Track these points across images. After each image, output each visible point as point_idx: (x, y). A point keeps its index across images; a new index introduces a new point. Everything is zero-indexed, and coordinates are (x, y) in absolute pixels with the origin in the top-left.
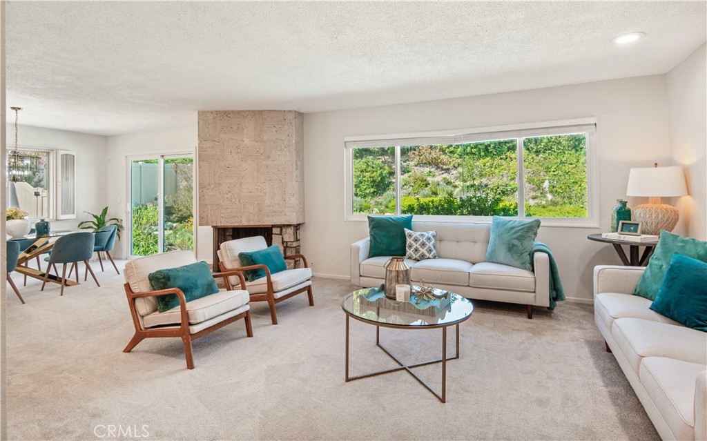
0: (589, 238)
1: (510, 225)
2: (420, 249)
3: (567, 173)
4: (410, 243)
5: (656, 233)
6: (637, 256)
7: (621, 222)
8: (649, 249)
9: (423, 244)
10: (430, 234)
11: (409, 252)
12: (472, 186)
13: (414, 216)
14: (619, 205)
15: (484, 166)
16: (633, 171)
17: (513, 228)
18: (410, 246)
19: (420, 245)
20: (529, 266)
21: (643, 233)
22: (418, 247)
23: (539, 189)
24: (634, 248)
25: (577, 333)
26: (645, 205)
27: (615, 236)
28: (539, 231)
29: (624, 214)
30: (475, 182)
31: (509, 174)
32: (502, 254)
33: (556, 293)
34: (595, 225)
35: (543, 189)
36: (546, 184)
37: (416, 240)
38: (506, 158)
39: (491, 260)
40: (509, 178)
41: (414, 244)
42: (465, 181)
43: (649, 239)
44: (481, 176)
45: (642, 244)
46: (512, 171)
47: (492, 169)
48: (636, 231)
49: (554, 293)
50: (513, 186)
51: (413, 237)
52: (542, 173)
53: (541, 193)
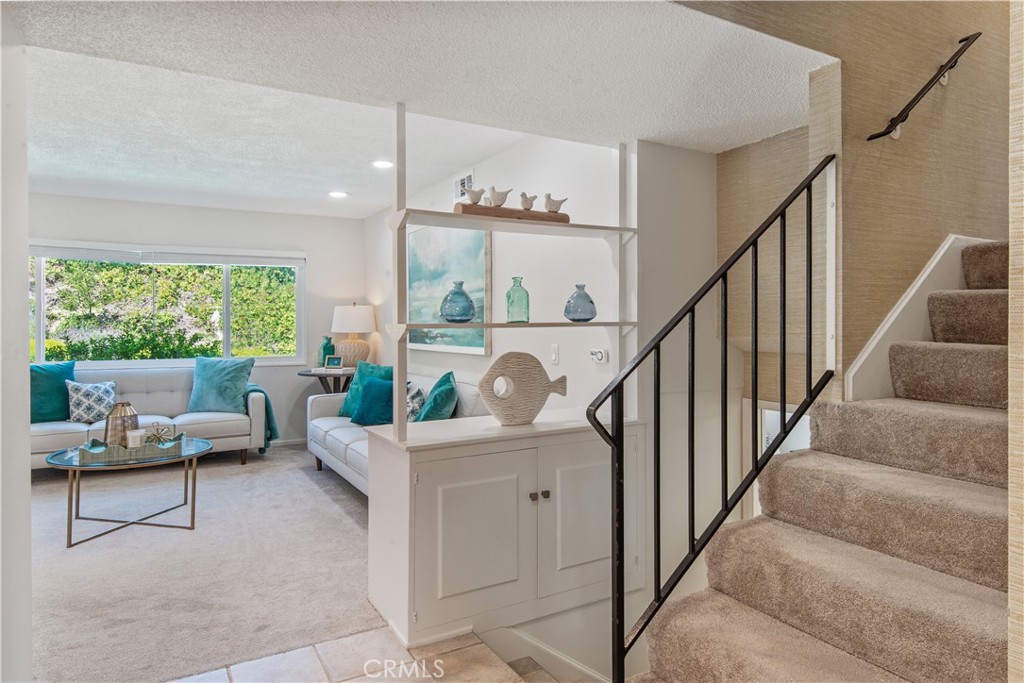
0: (299, 374)
1: (220, 366)
2: (96, 406)
3: (245, 301)
4: (78, 399)
5: (354, 365)
6: (340, 384)
7: (327, 357)
8: (349, 379)
9: (100, 400)
10: (108, 385)
11: (75, 412)
12: (88, 317)
13: (76, 363)
14: (326, 341)
15: (110, 282)
16: (337, 308)
17: (224, 369)
18: (78, 405)
19: (94, 401)
20: (243, 408)
21: (344, 366)
22: (92, 404)
23: (205, 324)
24: (337, 379)
25: (291, 465)
26: (346, 341)
27: (322, 371)
28: (253, 370)
29: (329, 349)
30: (94, 310)
31: (157, 299)
32: (212, 399)
33: (271, 432)
34: (303, 362)
35: (211, 324)
36: (216, 317)
37: (88, 395)
38: (151, 272)
39: (197, 408)
40: (157, 305)
41: (84, 400)
42: (72, 308)
43: (349, 370)
44: (106, 300)
45: (343, 375)
46: (161, 294)
47: (125, 289)
48: (339, 364)
49: (269, 433)
50: (164, 319)
51: (83, 391)
52: (209, 300)
53: (209, 330)
